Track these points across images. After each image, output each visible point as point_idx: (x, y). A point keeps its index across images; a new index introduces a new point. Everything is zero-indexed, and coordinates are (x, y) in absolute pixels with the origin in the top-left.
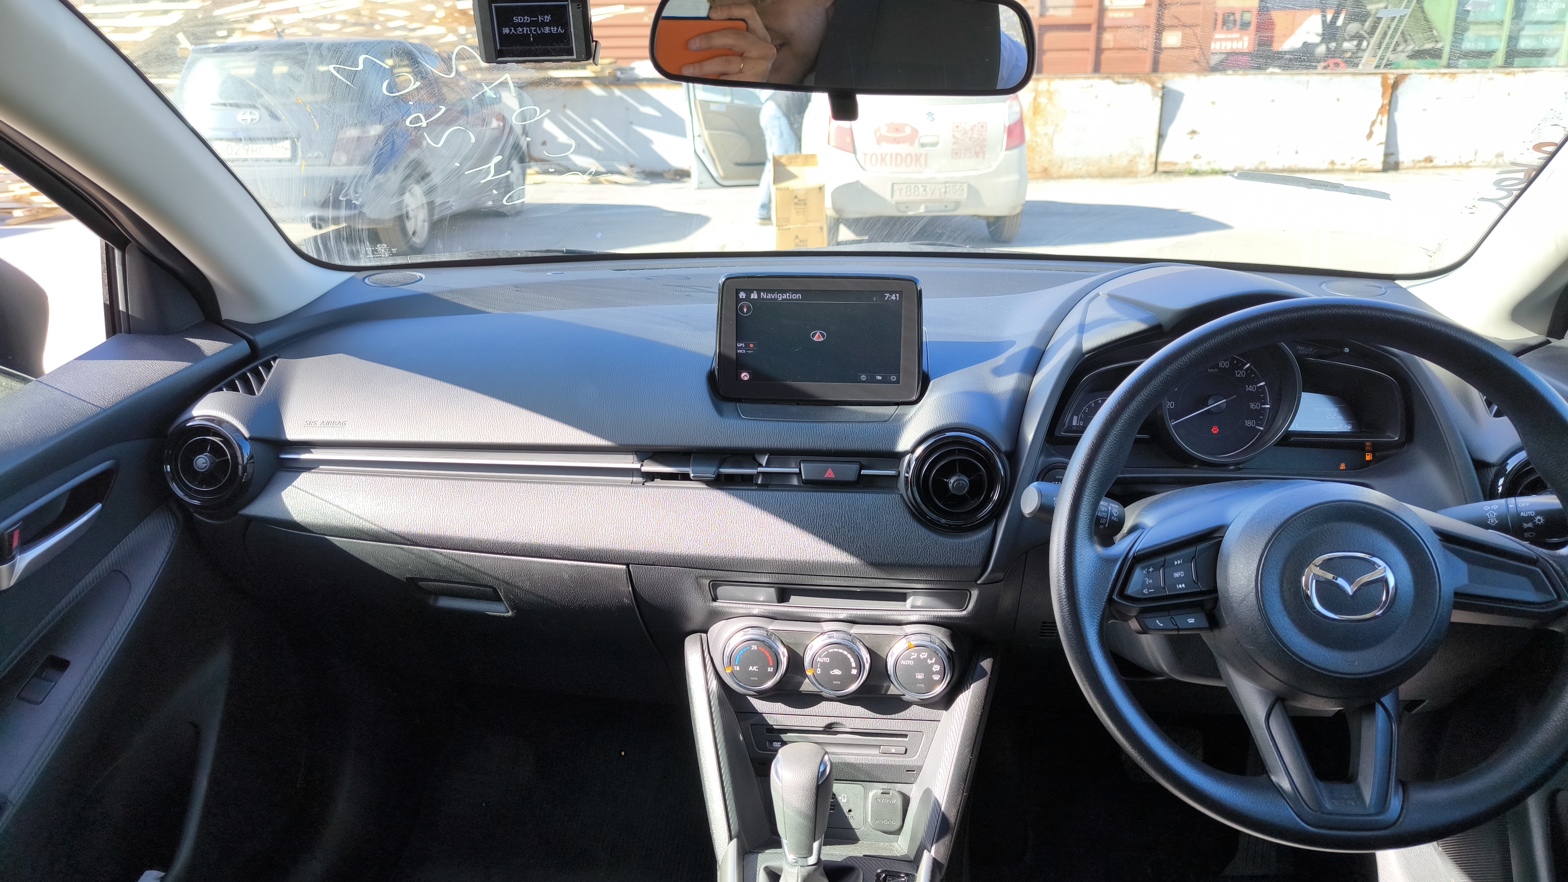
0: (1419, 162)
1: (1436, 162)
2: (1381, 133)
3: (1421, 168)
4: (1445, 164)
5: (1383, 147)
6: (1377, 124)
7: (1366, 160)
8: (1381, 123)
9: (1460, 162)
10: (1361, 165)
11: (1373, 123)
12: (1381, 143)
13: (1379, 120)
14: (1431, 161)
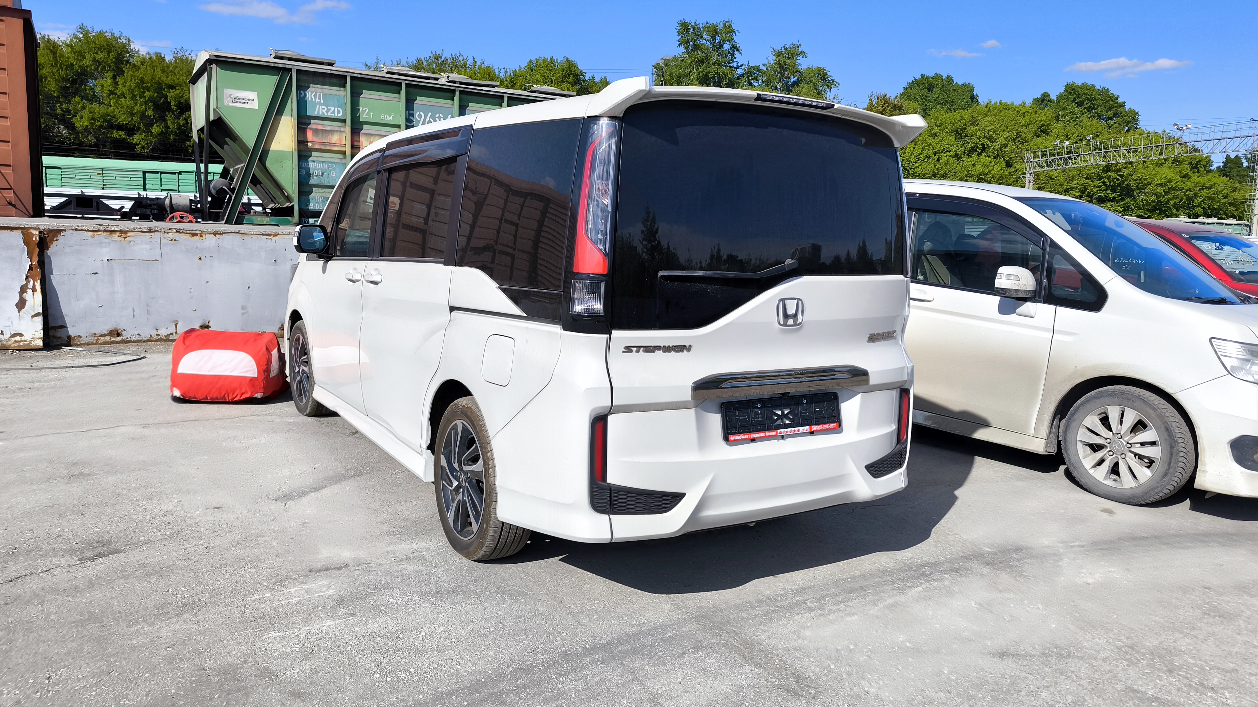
0: (102, 336)
1: (126, 336)
2: (35, 301)
3: (105, 343)
4: (137, 338)
5: (40, 319)
6: (30, 291)
7: (21, 335)
8: (34, 290)
9: (158, 335)
10: (16, 342)
11: (23, 290)
12: (37, 315)
13: (31, 285)
14: (119, 335)
